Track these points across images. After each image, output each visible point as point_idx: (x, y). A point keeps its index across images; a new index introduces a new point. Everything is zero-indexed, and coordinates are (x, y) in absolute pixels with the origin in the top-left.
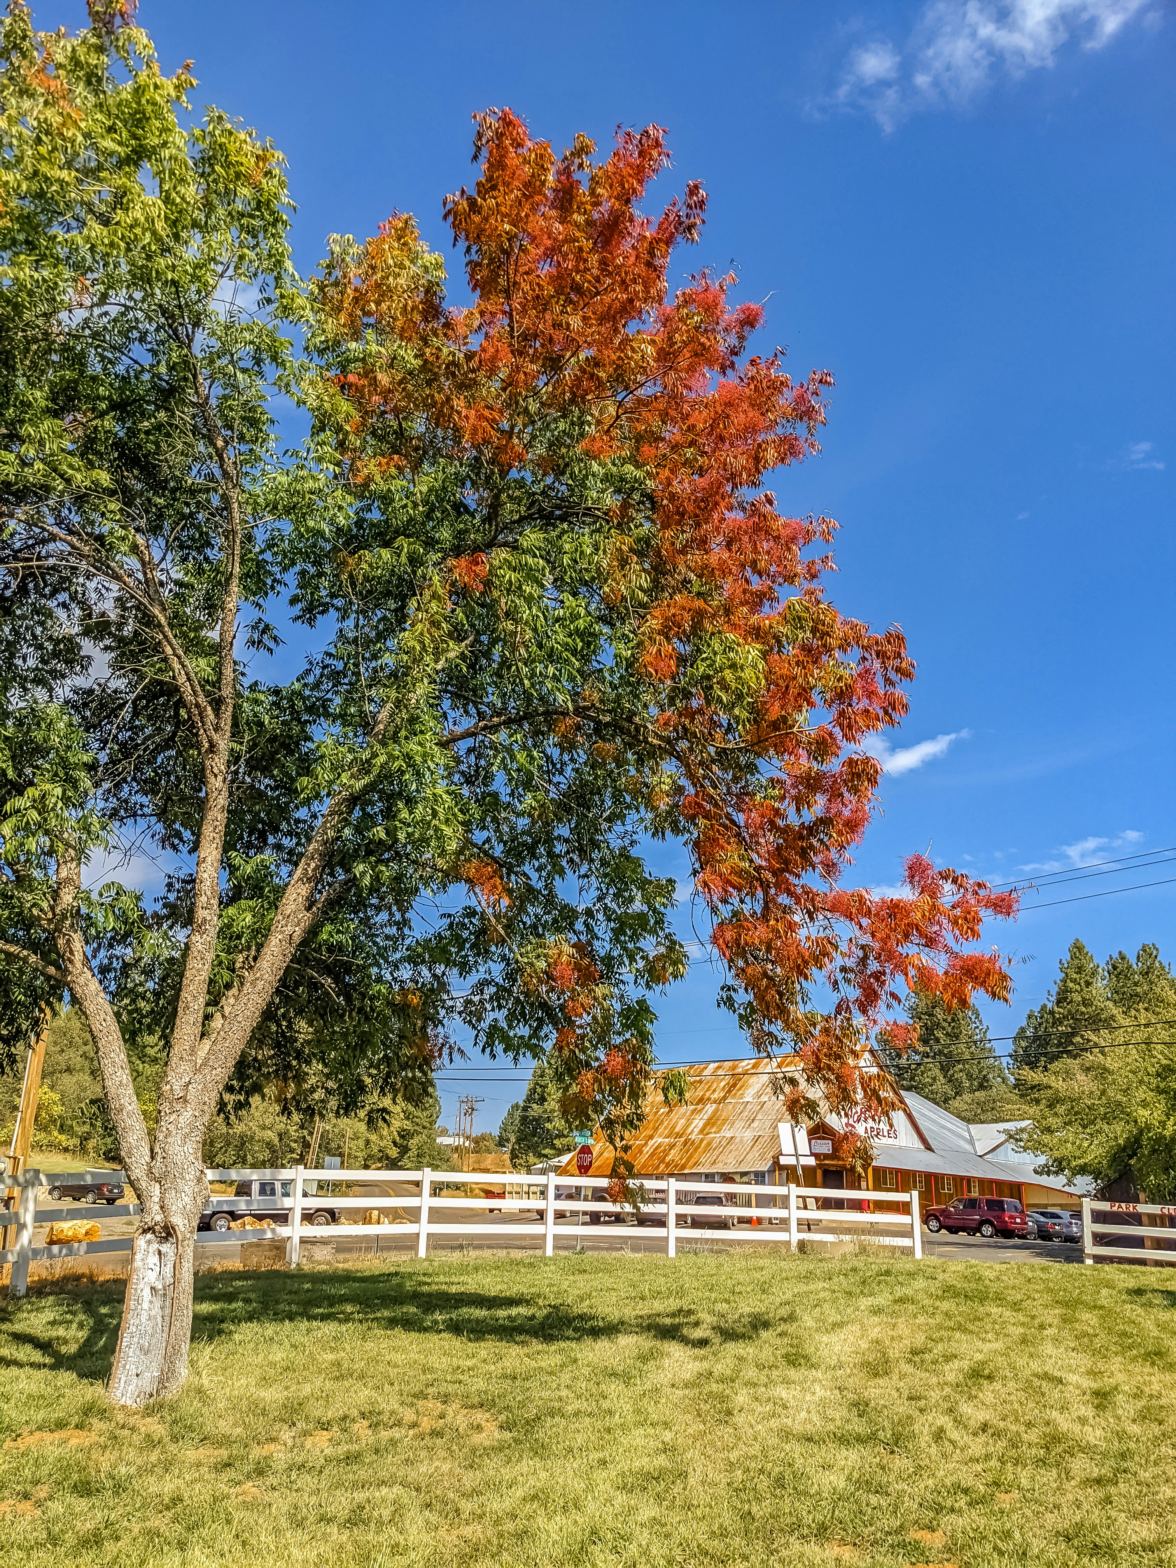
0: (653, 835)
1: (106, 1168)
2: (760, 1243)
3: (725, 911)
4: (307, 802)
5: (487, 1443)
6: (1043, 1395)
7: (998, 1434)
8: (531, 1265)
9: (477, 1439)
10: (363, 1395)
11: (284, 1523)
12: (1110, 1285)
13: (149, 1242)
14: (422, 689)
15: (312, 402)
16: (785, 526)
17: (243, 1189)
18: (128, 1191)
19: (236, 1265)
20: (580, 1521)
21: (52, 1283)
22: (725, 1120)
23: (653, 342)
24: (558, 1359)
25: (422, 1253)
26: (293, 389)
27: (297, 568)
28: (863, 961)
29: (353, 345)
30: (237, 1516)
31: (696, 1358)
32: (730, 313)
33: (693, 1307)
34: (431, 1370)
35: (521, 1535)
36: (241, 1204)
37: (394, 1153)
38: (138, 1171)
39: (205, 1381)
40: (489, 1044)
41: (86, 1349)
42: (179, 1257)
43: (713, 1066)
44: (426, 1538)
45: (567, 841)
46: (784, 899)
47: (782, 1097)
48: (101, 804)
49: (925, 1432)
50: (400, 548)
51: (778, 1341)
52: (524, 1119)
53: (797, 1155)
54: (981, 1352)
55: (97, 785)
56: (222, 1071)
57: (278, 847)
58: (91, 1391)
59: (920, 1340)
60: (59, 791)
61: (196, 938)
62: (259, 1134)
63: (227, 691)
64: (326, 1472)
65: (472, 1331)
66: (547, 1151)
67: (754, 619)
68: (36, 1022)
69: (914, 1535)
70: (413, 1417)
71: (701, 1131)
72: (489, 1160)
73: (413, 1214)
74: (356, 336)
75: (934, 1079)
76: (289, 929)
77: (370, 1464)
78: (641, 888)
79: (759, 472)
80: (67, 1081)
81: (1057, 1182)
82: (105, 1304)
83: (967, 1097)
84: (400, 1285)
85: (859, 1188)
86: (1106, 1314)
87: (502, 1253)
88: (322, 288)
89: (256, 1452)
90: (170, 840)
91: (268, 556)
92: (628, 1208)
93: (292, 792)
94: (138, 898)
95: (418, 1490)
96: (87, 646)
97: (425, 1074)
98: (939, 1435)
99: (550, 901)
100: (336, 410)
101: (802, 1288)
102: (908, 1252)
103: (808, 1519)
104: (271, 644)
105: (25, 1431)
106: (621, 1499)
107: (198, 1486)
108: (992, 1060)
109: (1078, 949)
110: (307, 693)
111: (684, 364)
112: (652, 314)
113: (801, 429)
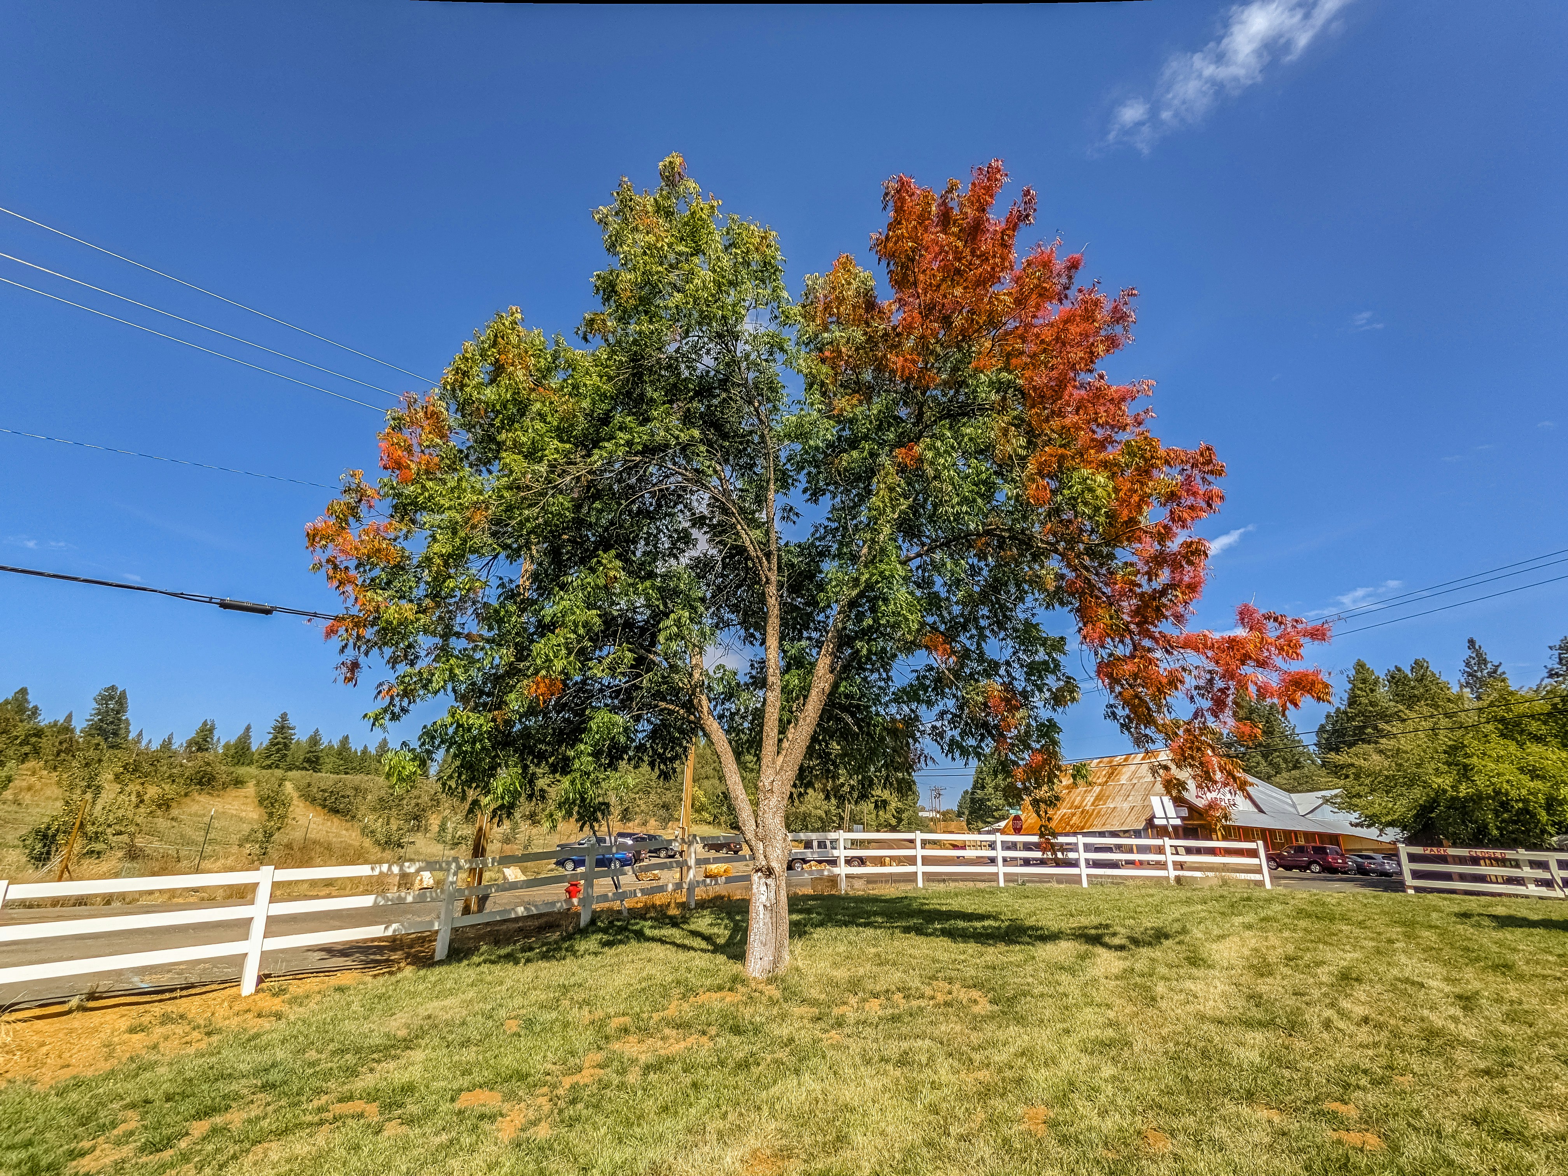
0: (1047, 608)
1: (732, 833)
2: (1147, 878)
3: (1103, 653)
4: (823, 610)
5: (983, 1013)
6: (1410, 996)
7: (1379, 1026)
8: (991, 893)
9: (976, 1009)
10: (896, 976)
11: (858, 1061)
12: (1436, 909)
13: (760, 878)
14: (887, 530)
15: (806, 371)
16: (1116, 392)
17: (808, 845)
18: (745, 847)
19: (810, 891)
20: (1060, 1074)
21: (710, 901)
22: (1108, 797)
23: (1010, 294)
24: (1020, 957)
25: (920, 884)
26: (794, 364)
27: (805, 471)
28: (1211, 681)
29: (826, 335)
30: (830, 1054)
31: (1119, 958)
32: (1059, 265)
33: (1108, 922)
34: (938, 961)
35: (1019, 1081)
36: (809, 854)
37: (894, 822)
38: (750, 835)
39: (800, 964)
40: (951, 751)
41: (729, 943)
42: (778, 887)
43: (1096, 761)
44: (953, 1078)
45: (988, 618)
46: (1147, 643)
47: (1159, 779)
48: (710, 621)
49: (1316, 1021)
50: (864, 448)
51: (1179, 948)
52: (973, 800)
53: (1167, 818)
54: (1345, 960)
55: (707, 609)
56: (791, 774)
57: (810, 638)
58: (735, 967)
59: (1290, 949)
60: (687, 614)
61: (769, 694)
62: (814, 812)
63: (773, 547)
64: (880, 1027)
65: (961, 936)
66: (989, 820)
67: (1102, 456)
68: (685, 749)
69: (1329, 1105)
70: (932, 993)
71: (1093, 804)
72: (953, 825)
73: (912, 860)
74: (826, 330)
75: (1258, 763)
76: (822, 685)
77: (908, 1023)
78: (1044, 645)
79: (1092, 362)
80: (706, 783)
81: (1372, 833)
82: (738, 913)
83: (1285, 774)
84: (910, 905)
85: (1212, 840)
86: (1443, 933)
87: (971, 884)
88: (804, 306)
89: (836, 1011)
90: (749, 639)
91: (788, 466)
92: (1049, 855)
93: (815, 604)
94: (735, 674)
95: (941, 1043)
96: (695, 533)
97: (909, 774)
98: (1327, 1025)
99: (981, 659)
100: (819, 372)
101: (1185, 909)
102: (1260, 884)
103: (1236, 1085)
104: (795, 518)
105: (700, 991)
106: (1085, 1060)
107: (803, 1032)
108: (1301, 748)
109: (1360, 667)
110: (818, 543)
111: (1033, 303)
112: (1007, 277)
113: (1118, 329)
